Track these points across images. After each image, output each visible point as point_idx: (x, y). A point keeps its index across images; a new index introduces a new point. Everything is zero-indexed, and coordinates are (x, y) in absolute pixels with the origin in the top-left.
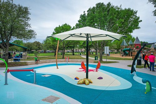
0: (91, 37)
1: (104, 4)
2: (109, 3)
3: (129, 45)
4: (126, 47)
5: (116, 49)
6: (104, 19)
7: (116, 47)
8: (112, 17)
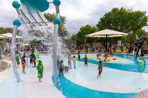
0: (108, 35)
1: (118, 8)
2: (122, 8)
3: (140, 39)
4: (138, 40)
5: (129, 42)
6: (118, 21)
7: (129, 41)
8: (124, 19)
